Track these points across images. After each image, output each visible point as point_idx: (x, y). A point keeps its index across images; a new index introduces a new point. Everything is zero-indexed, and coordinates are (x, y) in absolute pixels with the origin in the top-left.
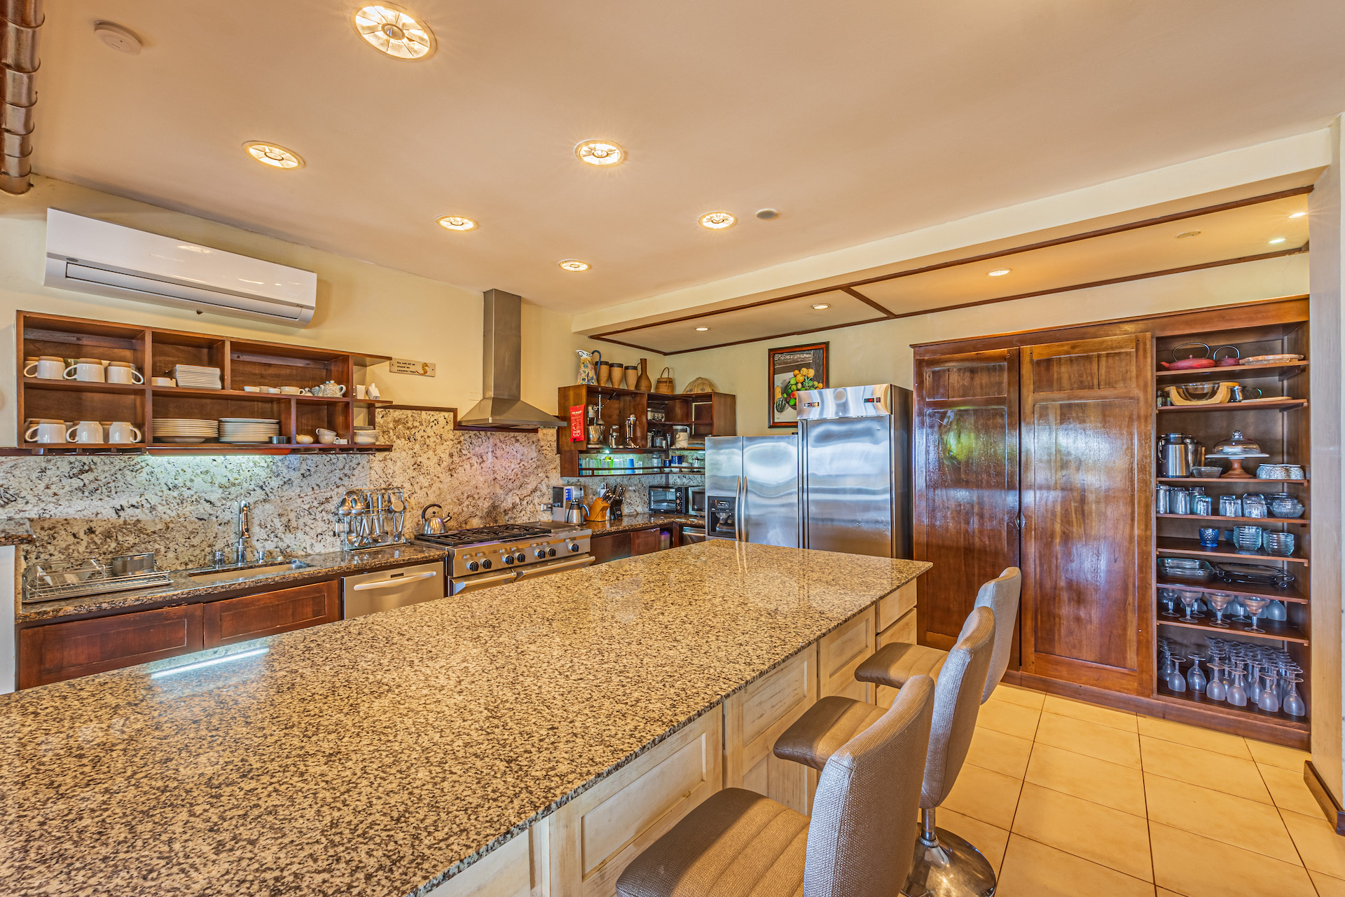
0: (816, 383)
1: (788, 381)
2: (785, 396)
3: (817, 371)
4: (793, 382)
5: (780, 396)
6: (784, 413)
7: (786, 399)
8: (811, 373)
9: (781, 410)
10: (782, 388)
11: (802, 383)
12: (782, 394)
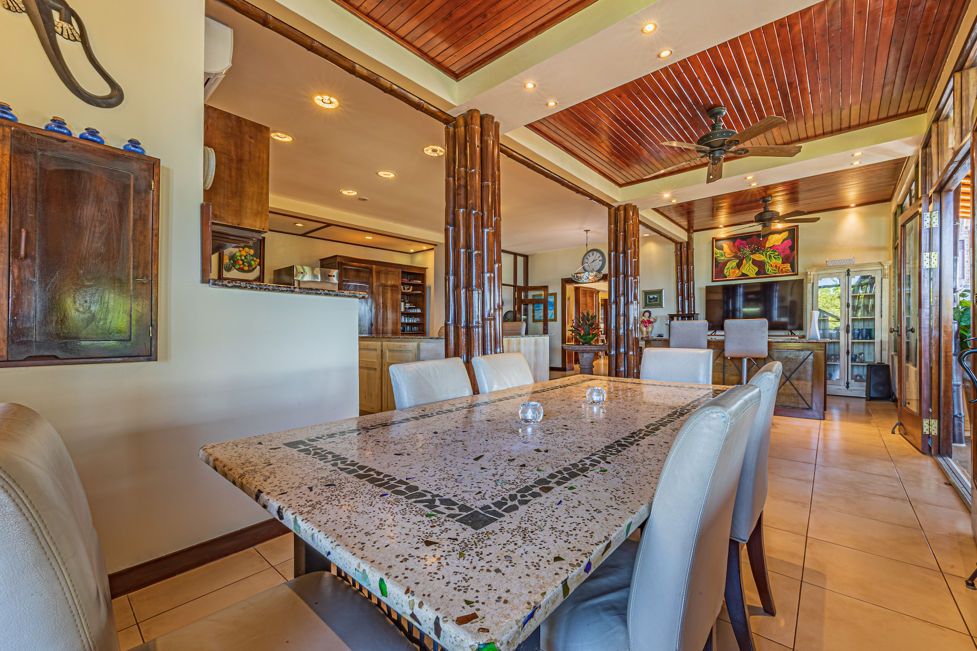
0: (255, 258)
1: (234, 253)
2: (232, 262)
3: (255, 252)
4: (238, 254)
5: (228, 261)
6: (230, 272)
7: (233, 264)
8: (252, 252)
9: (229, 270)
10: (229, 257)
11: (245, 257)
12: (230, 260)
